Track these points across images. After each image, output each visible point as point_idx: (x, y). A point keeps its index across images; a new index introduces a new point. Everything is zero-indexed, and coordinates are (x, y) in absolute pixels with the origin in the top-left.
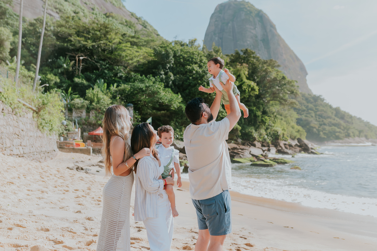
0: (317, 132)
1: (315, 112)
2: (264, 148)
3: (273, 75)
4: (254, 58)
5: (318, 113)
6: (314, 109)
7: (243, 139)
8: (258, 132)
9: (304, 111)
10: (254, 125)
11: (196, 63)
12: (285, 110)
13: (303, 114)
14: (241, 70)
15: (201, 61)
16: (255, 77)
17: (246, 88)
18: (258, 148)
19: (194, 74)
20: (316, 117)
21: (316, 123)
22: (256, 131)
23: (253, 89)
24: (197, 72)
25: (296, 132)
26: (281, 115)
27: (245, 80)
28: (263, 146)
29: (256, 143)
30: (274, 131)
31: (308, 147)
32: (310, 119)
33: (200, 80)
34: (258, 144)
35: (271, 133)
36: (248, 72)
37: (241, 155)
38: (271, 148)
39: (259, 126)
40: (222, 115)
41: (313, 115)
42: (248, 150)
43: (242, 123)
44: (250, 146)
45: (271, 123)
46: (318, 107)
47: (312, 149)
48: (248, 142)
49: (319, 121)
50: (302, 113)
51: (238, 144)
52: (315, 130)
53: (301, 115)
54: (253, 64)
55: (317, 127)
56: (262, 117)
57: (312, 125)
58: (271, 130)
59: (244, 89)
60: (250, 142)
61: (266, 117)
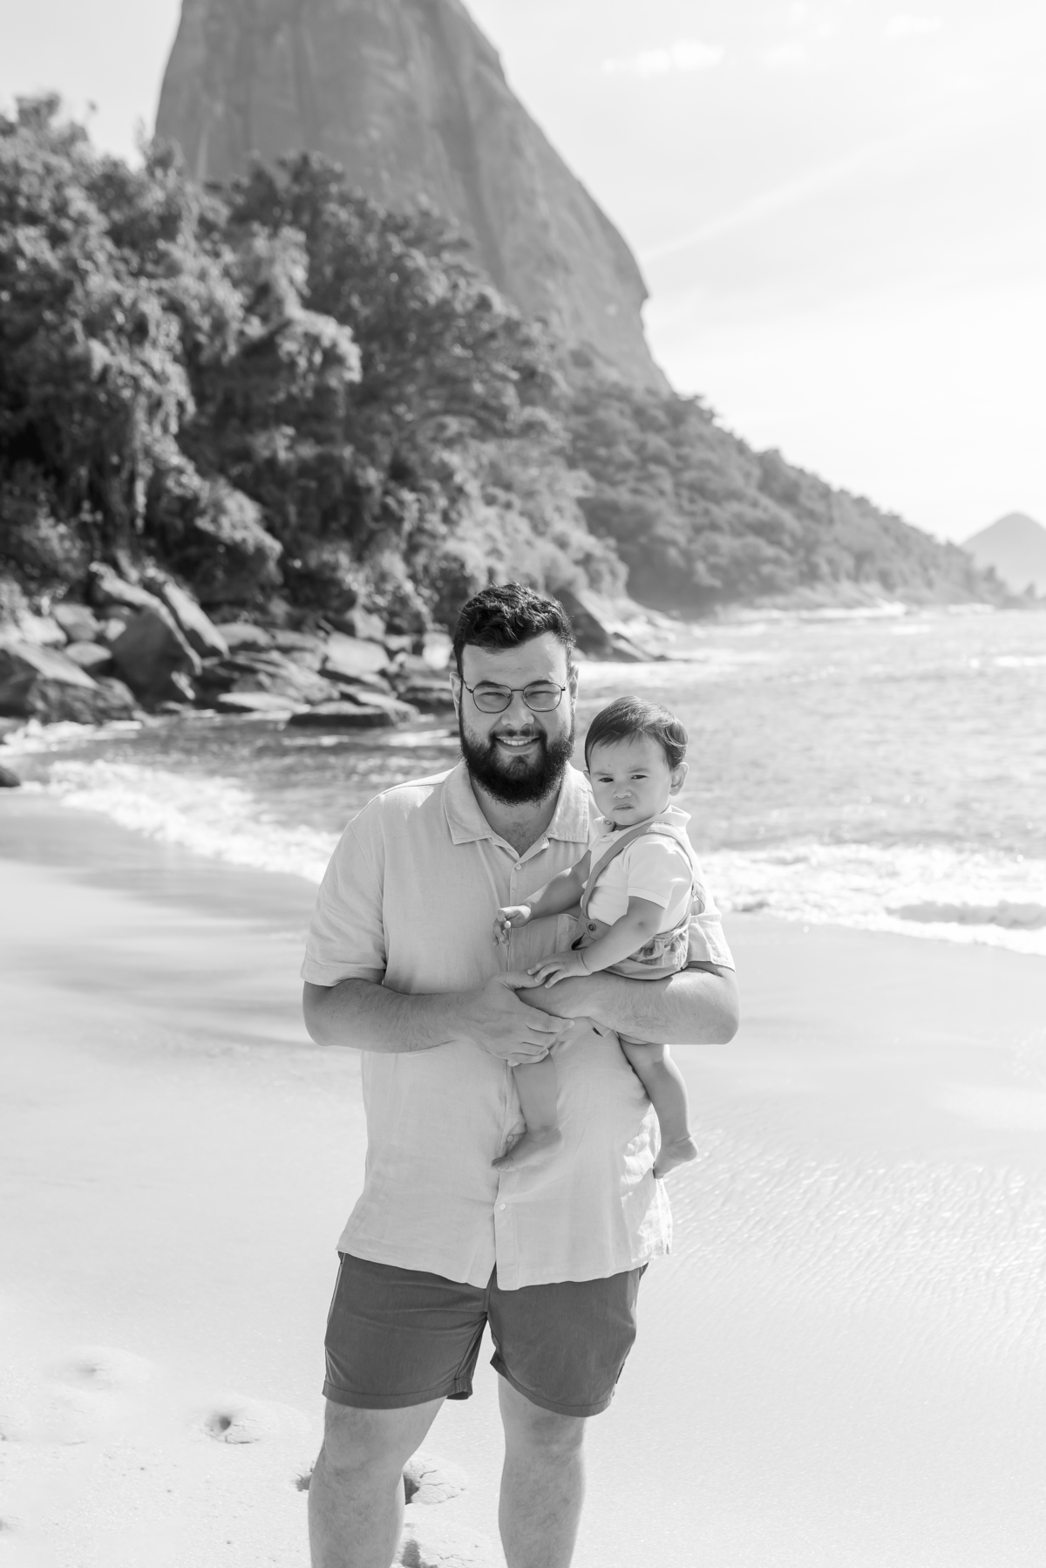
0: (681, 562)
1: (675, 472)
2: (395, 642)
3: (438, 288)
4: (344, 200)
5: (689, 476)
6: (671, 459)
7: (293, 600)
8: (373, 568)
9: (626, 466)
10: (349, 532)
11: (32, 219)
12: (525, 462)
13: (622, 482)
14: (271, 261)
15: (61, 209)
16: (350, 294)
17: (300, 353)
18: (371, 640)
19: (22, 277)
20: (678, 495)
21: (678, 520)
22: (359, 558)
23: (333, 358)
24: (34, 262)
25: (577, 563)
26: (508, 487)
27: (294, 309)
28: (392, 629)
29: (357, 616)
30: (447, 557)
31: (602, 631)
32: (654, 505)
33: (51, 307)
34: (371, 625)
35: (434, 569)
36: (313, 271)
37: (263, 678)
38: (428, 638)
39: (372, 535)
40: (180, 484)
41: (667, 484)
42: (312, 651)
43: (286, 524)
44: (327, 633)
45: (434, 522)
46: (686, 450)
47: (618, 636)
48: (320, 613)
49: (692, 514)
50: (620, 476)
51: (267, 624)
52: (673, 553)
53: (614, 484)
54: (341, 232)
55: (681, 538)
56: (386, 492)
57: (662, 530)
58: (431, 555)
59: (289, 354)
60: (331, 615)
61: (408, 496)
